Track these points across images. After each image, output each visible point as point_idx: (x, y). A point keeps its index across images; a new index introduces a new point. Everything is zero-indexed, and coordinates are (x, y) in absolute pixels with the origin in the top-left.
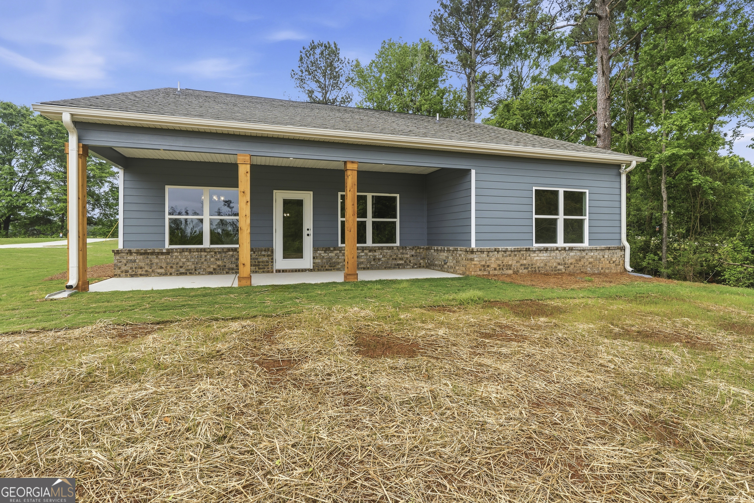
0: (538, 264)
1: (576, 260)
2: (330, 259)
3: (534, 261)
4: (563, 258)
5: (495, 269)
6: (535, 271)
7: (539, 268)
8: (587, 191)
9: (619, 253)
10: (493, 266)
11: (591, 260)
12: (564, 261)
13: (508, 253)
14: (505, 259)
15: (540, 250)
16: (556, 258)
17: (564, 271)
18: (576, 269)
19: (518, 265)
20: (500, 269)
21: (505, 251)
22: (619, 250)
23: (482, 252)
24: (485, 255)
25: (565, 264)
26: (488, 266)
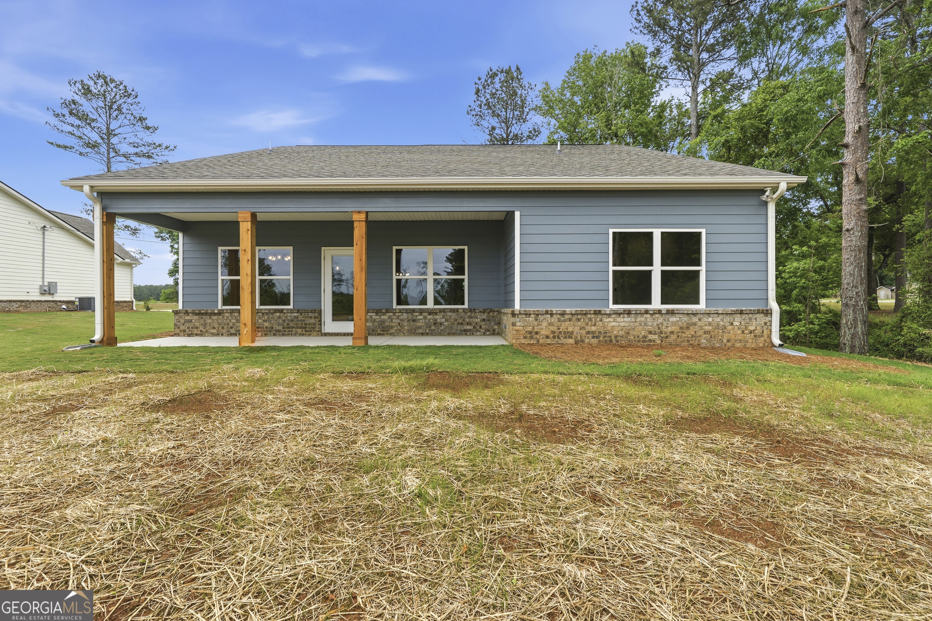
0: (615, 332)
1: (681, 328)
2: (383, 322)
3: (609, 328)
4: (658, 325)
5: (547, 337)
6: (611, 341)
7: (616, 337)
8: (703, 231)
9: (762, 320)
10: (544, 332)
11: (707, 328)
12: (659, 328)
13: (566, 316)
14: (563, 324)
15: (618, 313)
16: (646, 324)
17: (659, 342)
18: (679, 340)
19: (583, 332)
20: (554, 337)
21: (563, 314)
22: (762, 315)
23: (528, 314)
24: (532, 319)
25: (661, 333)
26: (537, 333)
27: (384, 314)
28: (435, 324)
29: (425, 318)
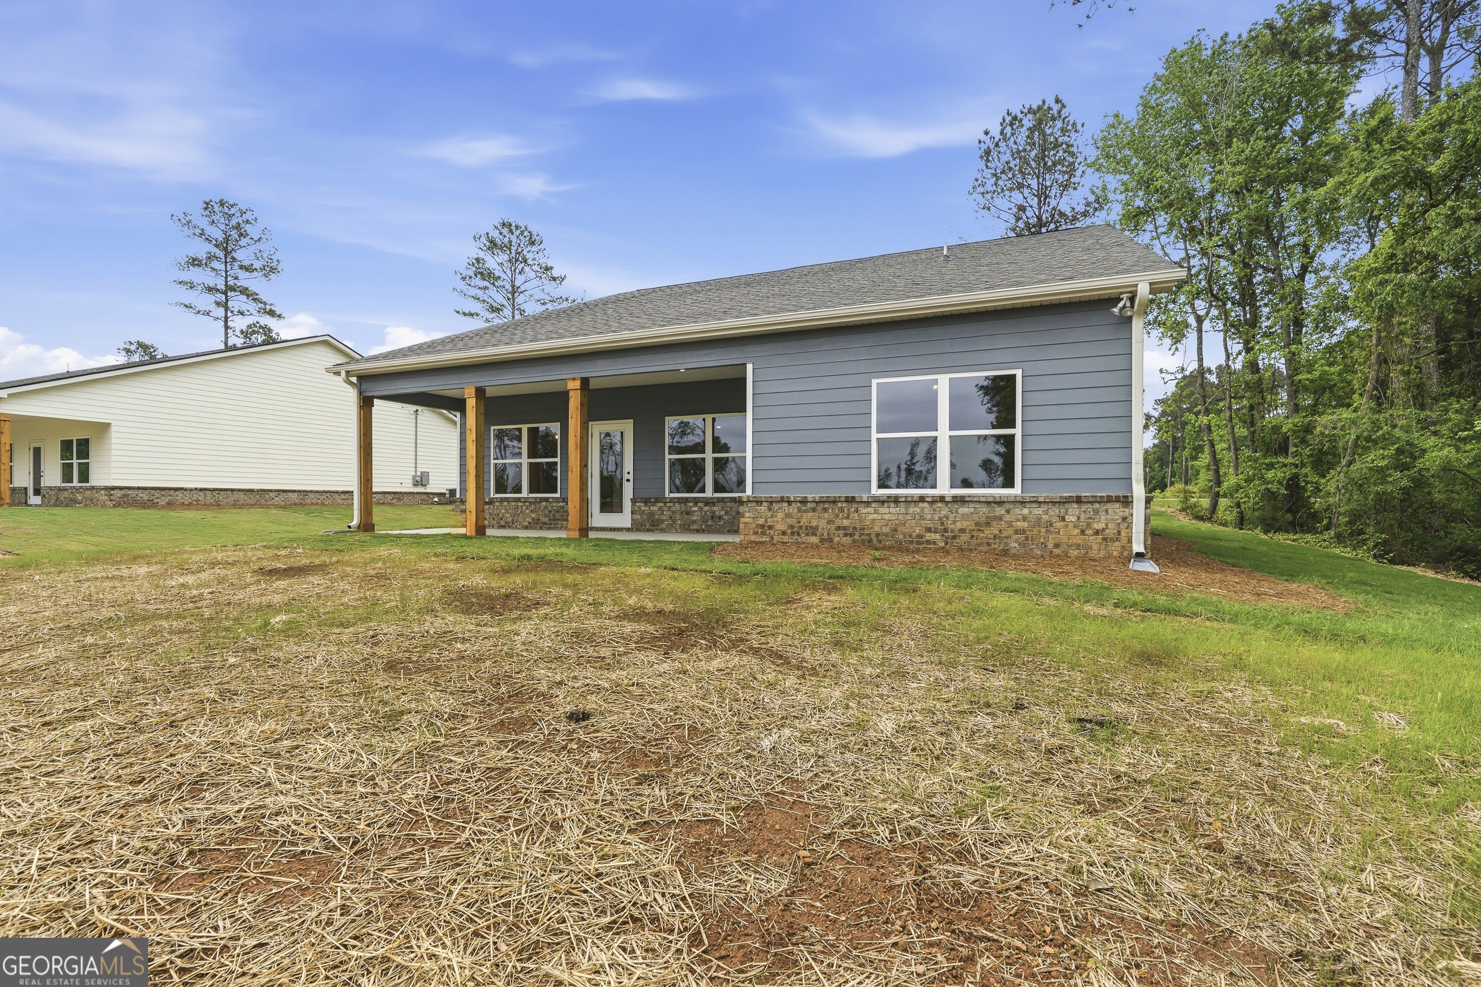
0: (876, 529)
1: (977, 524)
2: (652, 514)
3: (868, 523)
4: (940, 519)
5: (784, 533)
6: (870, 541)
7: (878, 535)
8: (1019, 373)
9: (1116, 511)
10: (781, 527)
11: (1020, 525)
12: (942, 524)
13: (809, 505)
14: (804, 515)
15: (882, 501)
16: (922, 518)
17: (943, 544)
18: (974, 541)
19: (833, 527)
20: (792, 533)
21: (804, 502)
22: (1117, 505)
23: (759, 502)
24: (763, 508)
25: (946, 530)
26: (770, 527)
27: (654, 504)
28: (712, 518)
29: (701, 509)
